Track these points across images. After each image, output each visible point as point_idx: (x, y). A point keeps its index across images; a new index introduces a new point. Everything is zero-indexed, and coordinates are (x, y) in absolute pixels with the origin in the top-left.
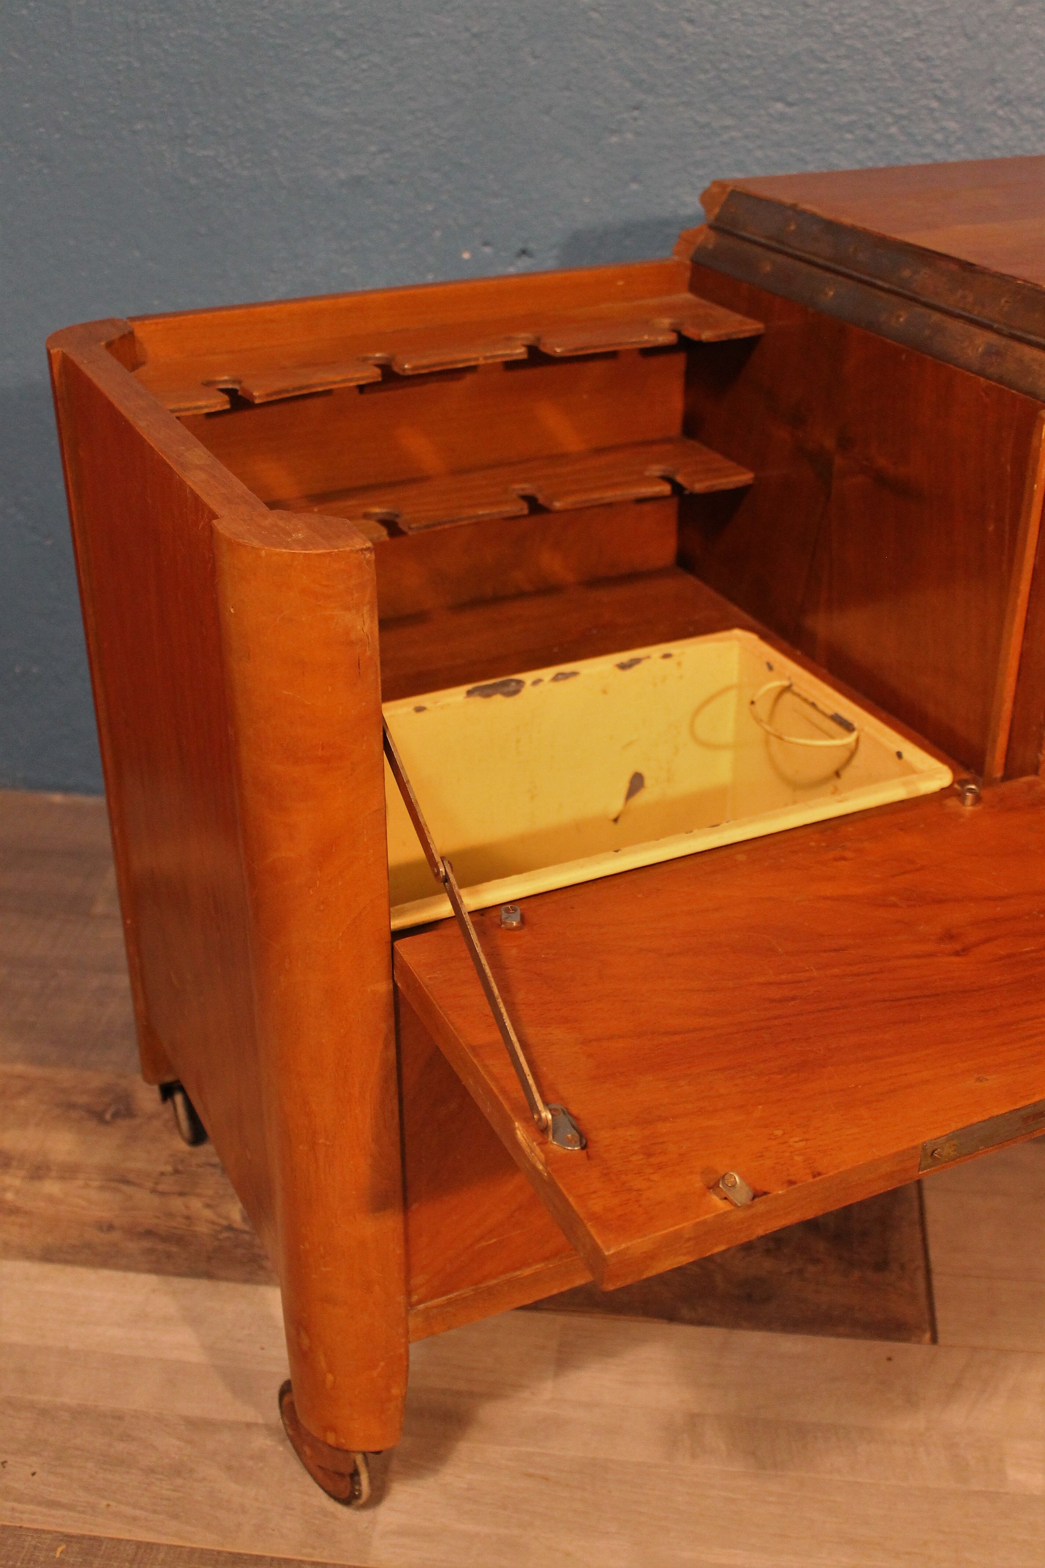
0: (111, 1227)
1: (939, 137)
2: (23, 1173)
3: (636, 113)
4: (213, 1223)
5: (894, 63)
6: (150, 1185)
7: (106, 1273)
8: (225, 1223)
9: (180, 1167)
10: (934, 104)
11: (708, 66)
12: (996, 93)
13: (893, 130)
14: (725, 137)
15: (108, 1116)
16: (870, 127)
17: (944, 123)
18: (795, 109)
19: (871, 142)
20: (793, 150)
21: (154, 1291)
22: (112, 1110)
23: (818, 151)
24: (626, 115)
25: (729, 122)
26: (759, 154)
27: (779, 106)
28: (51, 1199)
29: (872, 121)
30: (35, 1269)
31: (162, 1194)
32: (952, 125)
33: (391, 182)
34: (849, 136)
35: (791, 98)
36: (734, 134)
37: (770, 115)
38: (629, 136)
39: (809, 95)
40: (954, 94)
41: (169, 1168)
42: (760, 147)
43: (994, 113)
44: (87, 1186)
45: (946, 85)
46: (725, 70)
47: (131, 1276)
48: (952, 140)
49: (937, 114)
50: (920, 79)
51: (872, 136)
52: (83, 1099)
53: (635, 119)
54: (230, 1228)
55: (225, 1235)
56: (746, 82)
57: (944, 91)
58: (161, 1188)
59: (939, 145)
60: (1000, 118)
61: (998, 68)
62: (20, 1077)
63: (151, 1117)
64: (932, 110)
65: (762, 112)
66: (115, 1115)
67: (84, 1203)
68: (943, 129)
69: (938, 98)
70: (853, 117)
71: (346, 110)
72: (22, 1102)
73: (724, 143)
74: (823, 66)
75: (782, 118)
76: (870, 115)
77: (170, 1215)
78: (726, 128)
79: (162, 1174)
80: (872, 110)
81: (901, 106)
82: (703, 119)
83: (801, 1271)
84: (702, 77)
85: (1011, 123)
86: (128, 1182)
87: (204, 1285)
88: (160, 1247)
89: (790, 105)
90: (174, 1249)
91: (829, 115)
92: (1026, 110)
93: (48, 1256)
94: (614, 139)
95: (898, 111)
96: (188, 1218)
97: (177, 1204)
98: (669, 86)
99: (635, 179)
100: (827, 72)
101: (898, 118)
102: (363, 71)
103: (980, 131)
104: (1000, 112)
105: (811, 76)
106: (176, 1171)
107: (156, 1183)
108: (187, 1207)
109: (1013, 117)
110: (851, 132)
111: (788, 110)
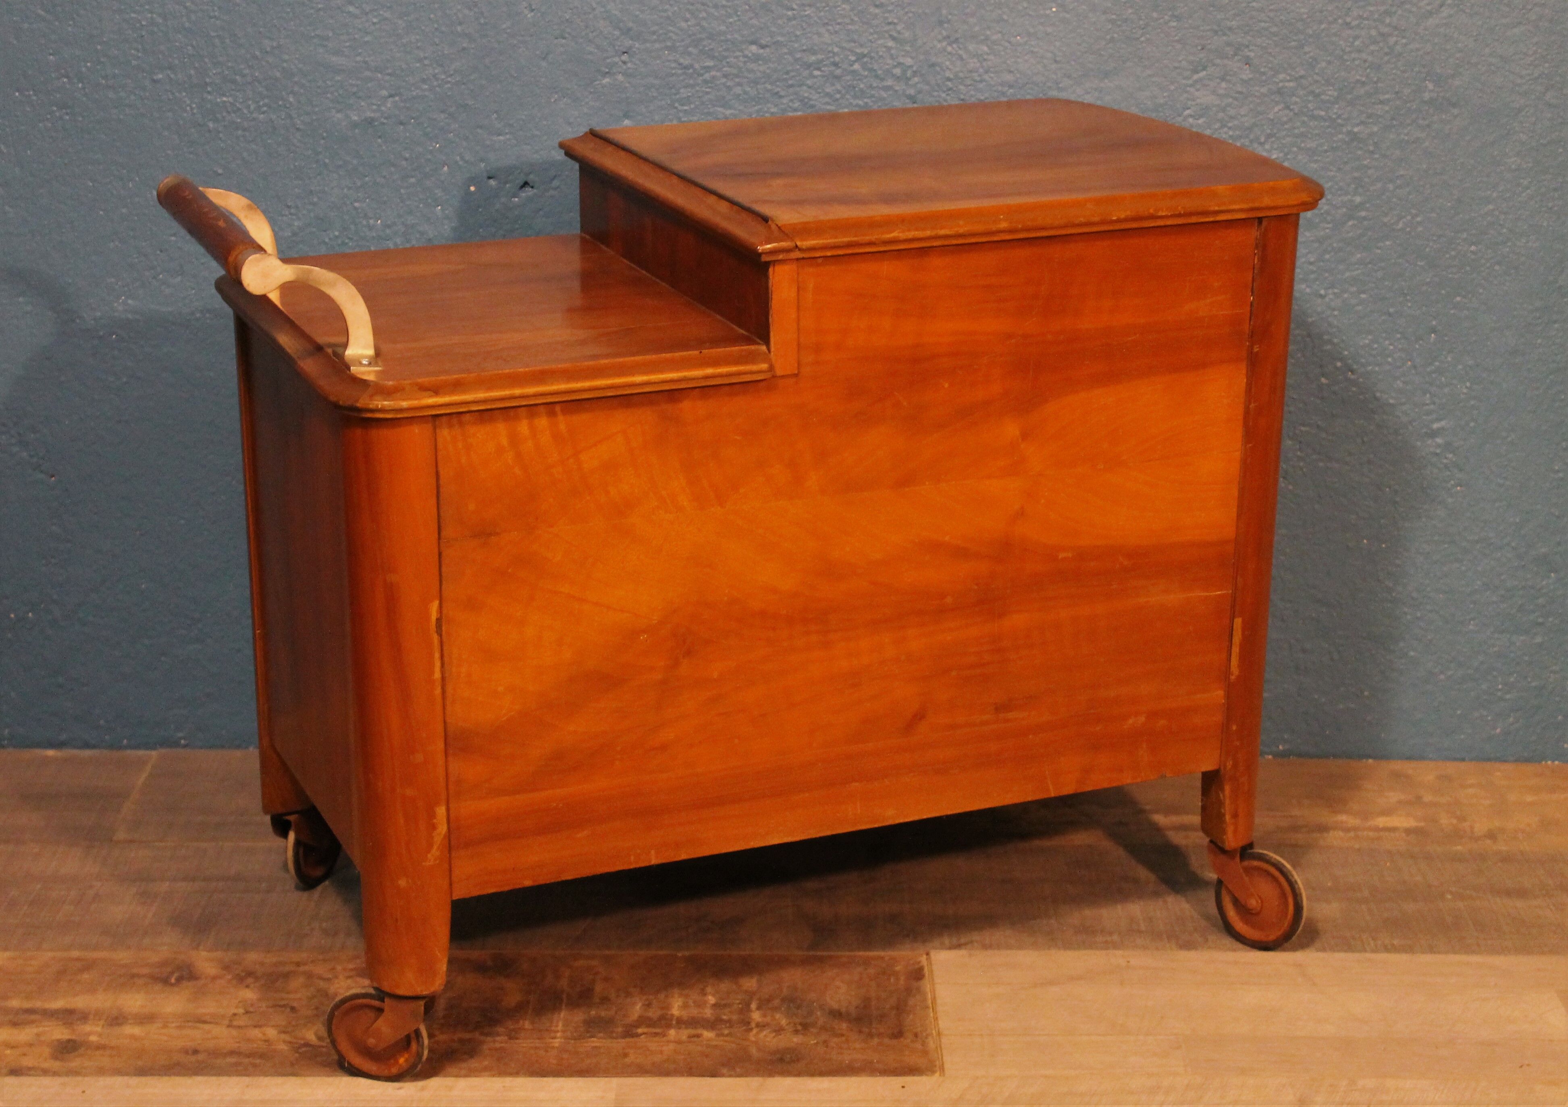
0: (196, 1052)
1: (897, 71)
2: (102, 1022)
3: (625, 57)
4: (290, 1042)
5: (852, 10)
6: (226, 1022)
7: (200, 1079)
8: (302, 1042)
9: (251, 1009)
10: (891, 44)
11: (688, 15)
12: (944, 33)
13: (856, 66)
14: (707, 76)
15: (173, 981)
16: (836, 65)
17: (901, 60)
18: (768, 50)
19: (838, 78)
20: (769, 87)
21: (248, 1086)
22: (176, 975)
23: (792, 86)
24: (616, 59)
25: (710, 63)
26: (738, 90)
27: (754, 48)
28: (133, 1037)
29: (837, 59)
30: (134, 1081)
31: (239, 1027)
32: (909, 61)
33: (401, 123)
34: (816, 73)
35: (763, 42)
36: (713, 73)
37: (746, 56)
38: (620, 77)
39: (780, 38)
40: (907, 34)
41: (241, 1011)
42: (739, 84)
43: (944, 50)
44: (165, 1026)
45: (899, 28)
46: (704, 18)
47: (224, 1079)
48: (909, 73)
49: (893, 52)
50: (875, 22)
51: (838, 72)
52: (145, 971)
53: (624, 63)
54: (307, 1045)
55: (304, 1049)
56: (723, 28)
57: (899, 32)
58: (235, 1023)
59: (898, 79)
60: (950, 53)
61: (944, 12)
62: (78, 959)
63: (214, 978)
64: (889, 49)
65: (738, 54)
66: (179, 980)
67: (165, 1038)
68: (900, 64)
69: (894, 39)
70: (820, 57)
71: (358, 58)
72: (86, 976)
73: (706, 82)
74: (790, 13)
75: (757, 58)
76: (835, 54)
77: (249, 1040)
78: (708, 69)
79: (235, 1015)
80: (836, 50)
81: (861, 46)
82: (686, 61)
83: (825, 1042)
84: (683, 25)
85: (961, 58)
86: (205, 1022)
87: (293, 1080)
88: (246, 1060)
89: (763, 47)
90: (258, 1061)
91: (798, 55)
92: (971, 47)
93: (142, 1072)
94: (606, 80)
95: (858, 51)
96: (265, 1041)
97: (256, 1033)
98: (654, 33)
99: (626, 116)
100: (794, 18)
101: (860, 57)
102: (374, 24)
103: (933, 65)
104: (949, 49)
105: (780, 22)
106: (247, 1012)
107: (231, 1021)
108: (264, 1034)
109: (961, 52)
110: (819, 69)
111: (761, 51)
